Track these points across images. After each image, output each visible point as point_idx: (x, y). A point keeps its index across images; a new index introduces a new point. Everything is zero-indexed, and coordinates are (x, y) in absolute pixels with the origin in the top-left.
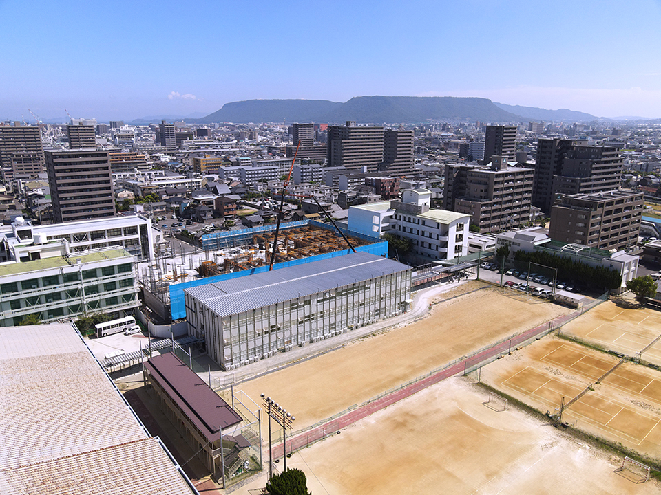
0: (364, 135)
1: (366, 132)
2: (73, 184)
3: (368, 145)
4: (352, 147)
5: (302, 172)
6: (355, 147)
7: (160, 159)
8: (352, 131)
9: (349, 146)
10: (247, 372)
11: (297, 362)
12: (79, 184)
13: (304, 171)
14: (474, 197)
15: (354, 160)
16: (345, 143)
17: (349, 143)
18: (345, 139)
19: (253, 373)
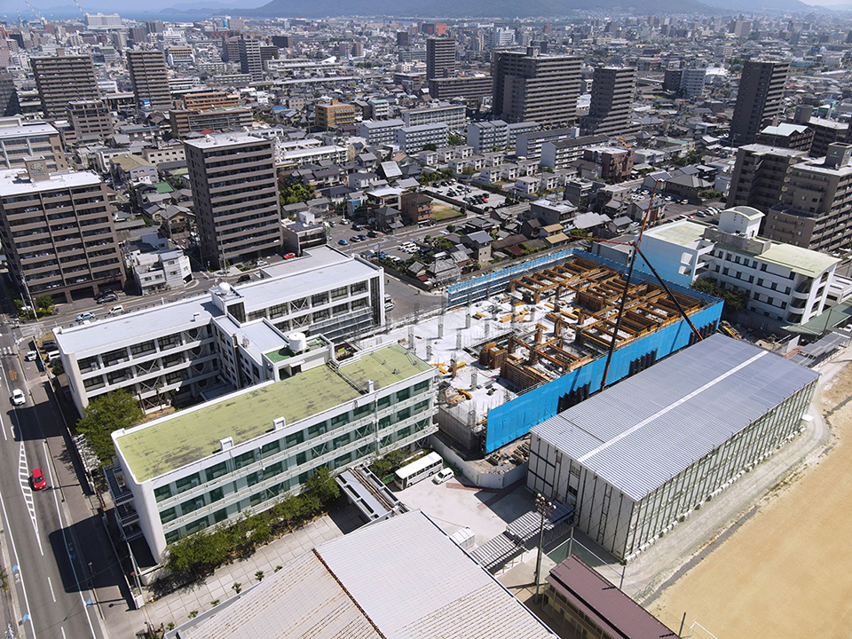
0: (555, 71)
1: (559, 66)
2: (228, 193)
3: (560, 85)
4: (539, 89)
5: (481, 134)
6: (543, 89)
7: (256, 100)
8: (541, 64)
9: (535, 87)
10: (657, 567)
11: (714, 545)
12: (236, 192)
13: (485, 131)
14: (800, 208)
15: (541, 108)
16: (530, 83)
17: (535, 82)
18: (530, 78)
19: (665, 569)
